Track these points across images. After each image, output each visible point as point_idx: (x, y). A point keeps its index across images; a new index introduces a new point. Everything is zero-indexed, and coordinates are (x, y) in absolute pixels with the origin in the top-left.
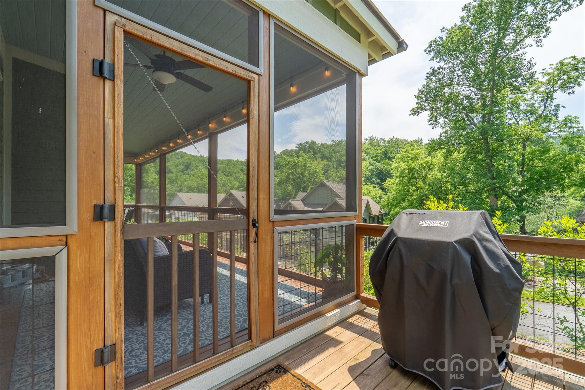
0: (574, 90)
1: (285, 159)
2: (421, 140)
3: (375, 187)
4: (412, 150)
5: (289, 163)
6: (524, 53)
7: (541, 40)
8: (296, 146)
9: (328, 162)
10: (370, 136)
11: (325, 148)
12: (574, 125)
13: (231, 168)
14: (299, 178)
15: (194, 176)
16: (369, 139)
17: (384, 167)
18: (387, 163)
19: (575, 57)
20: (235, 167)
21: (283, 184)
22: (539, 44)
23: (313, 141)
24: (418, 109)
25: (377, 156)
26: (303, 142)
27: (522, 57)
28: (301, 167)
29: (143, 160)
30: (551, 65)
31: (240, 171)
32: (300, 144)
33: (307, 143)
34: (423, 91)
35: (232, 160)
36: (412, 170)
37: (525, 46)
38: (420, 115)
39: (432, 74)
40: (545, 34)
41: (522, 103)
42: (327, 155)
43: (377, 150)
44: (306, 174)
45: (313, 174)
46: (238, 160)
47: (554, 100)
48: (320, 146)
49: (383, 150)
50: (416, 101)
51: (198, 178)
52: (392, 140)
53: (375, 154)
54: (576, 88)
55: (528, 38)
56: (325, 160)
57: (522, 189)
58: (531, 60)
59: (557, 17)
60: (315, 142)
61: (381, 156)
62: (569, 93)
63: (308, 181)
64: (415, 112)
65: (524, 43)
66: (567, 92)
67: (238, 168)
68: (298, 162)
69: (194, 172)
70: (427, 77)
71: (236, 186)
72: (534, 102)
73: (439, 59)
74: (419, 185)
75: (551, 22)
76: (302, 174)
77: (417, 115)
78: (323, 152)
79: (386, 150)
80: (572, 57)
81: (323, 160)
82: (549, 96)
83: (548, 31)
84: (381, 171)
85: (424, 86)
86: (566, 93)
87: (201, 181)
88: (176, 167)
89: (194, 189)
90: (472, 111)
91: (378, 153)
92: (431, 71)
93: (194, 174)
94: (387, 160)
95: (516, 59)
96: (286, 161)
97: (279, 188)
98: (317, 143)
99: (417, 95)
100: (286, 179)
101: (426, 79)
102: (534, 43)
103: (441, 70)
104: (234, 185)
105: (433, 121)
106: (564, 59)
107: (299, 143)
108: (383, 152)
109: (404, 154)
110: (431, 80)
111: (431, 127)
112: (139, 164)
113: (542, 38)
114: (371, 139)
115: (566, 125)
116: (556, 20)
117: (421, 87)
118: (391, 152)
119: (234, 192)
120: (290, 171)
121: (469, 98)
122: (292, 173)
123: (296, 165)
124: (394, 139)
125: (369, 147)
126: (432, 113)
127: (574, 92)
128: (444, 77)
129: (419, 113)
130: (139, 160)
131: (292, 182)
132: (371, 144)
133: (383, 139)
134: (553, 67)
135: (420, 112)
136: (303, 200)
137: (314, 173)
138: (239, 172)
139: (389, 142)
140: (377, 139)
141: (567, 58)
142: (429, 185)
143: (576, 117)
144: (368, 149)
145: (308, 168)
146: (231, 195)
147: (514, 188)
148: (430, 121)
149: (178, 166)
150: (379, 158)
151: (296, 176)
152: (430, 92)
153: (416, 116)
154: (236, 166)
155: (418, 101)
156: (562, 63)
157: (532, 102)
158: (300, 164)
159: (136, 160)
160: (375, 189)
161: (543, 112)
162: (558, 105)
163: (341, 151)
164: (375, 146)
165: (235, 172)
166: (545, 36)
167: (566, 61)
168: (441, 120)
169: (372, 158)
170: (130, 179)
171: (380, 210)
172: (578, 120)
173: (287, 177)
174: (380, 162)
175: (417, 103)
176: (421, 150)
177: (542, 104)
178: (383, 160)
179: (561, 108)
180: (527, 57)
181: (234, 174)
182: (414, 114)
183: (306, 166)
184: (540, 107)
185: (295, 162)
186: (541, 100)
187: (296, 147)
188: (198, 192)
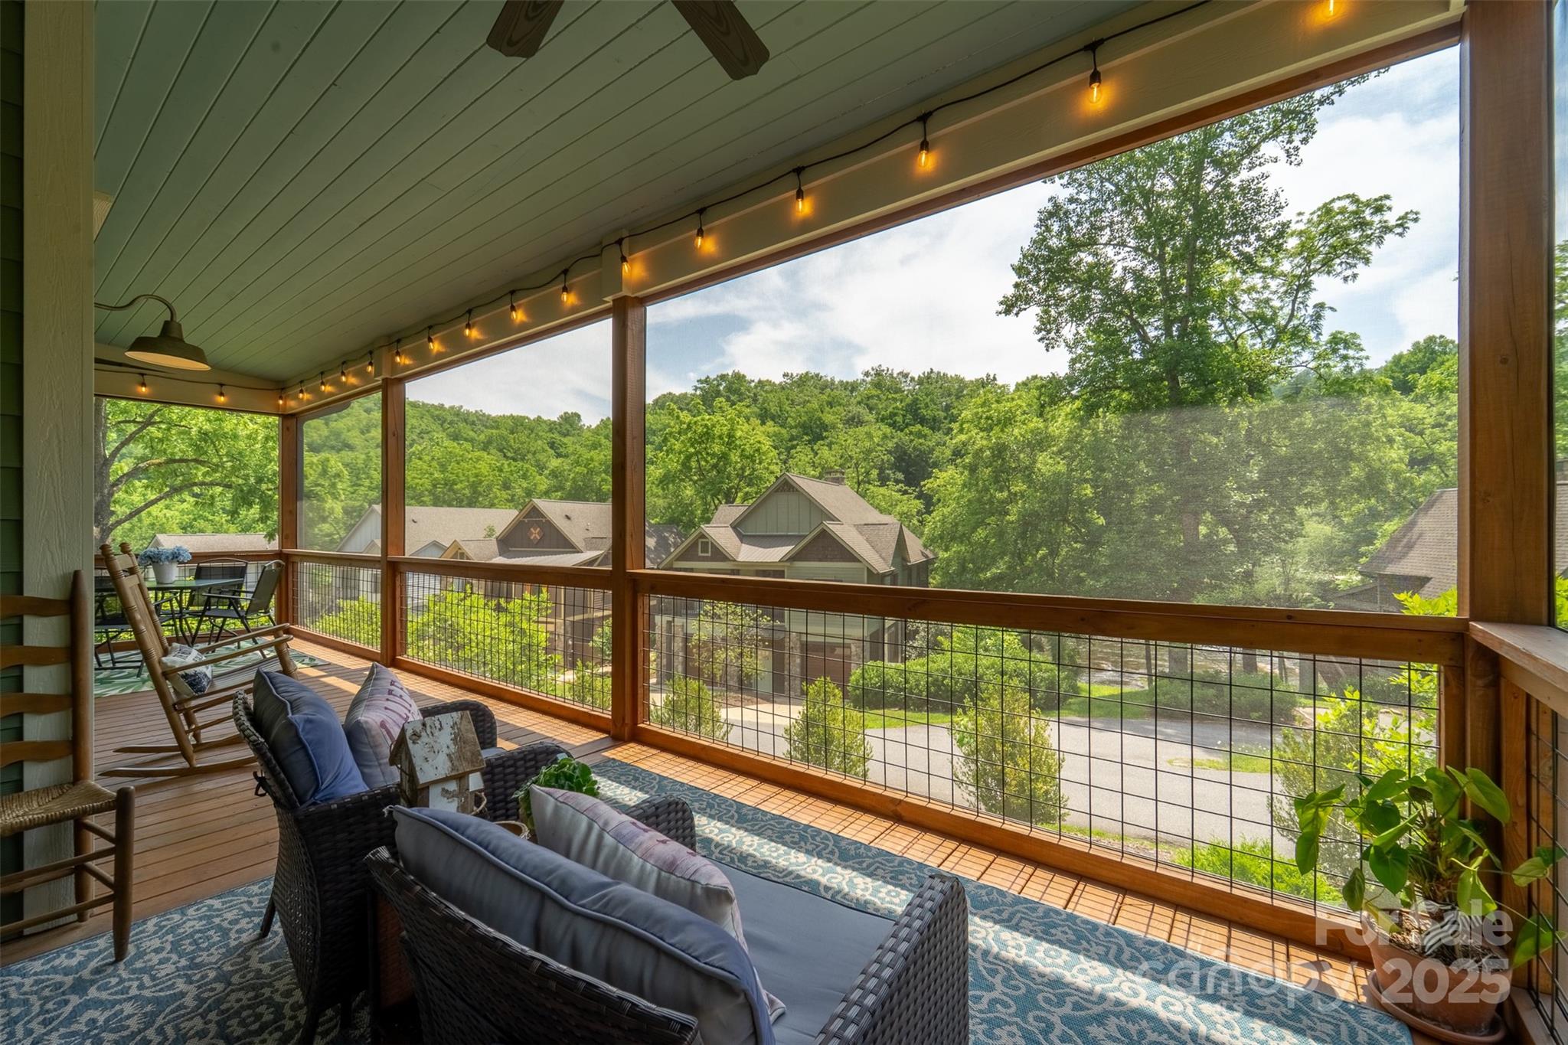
0: (1355, 271)
1: (678, 417)
2: (995, 379)
3: (905, 493)
4: (998, 402)
5: (689, 427)
6: (1265, 176)
7: (1297, 149)
8: (697, 384)
9: (776, 429)
10: (876, 366)
11: (766, 392)
12: (1351, 353)
13: (523, 438)
14: (714, 466)
15: (420, 459)
16: (872, 373)
17: (912, 441)
18: (920, 431)
19: (1353, 196)
20: (533, 436)
21: (673, 482)
22: (1293, 158)
23: (738, 373)
24: (1017, 300)
25: (895, 415)
26: (713, 376)
27: (1260, 185)
28: (720, 437)
29: (309, 402)
30: (1300, 214)
31: (548, 448)
32: (707, 381)
33: (723, 377)
34: (1033, 255)
35: (524, 418)
36: (1000, 450)
37: (1262, 160)
38: (1022, 314)
39: (1051, 215)
40: (1304, 135)
41: (1245, 297)
42: (774, 409)
43: (895, 400)
44: (734, 457)
45: (751, 458)
46: (539, 417)
47: (1312, 295)
48: (756, 387)
49: (908, 400)
50: (1015, 279)
51: (434, 463)
52: (929, 377)
53: (890, 409)
54: (1361, 268)
55: (1271, 142)
56: (770, 423)
57: (1254, 500)
58: (1277, 195)
59: (1335, 97)
60: (744, 376)
61: (904, 416)
62: (1346, 279)
63: (737, 475)
64: (1009, 306)
65: (1259, 154)
66: (1342, 276)
67: (541, 438)
68: (714, 426)
69: (420, 448)
70: (1040, 220)
71: (543, 487)
72: (1270, 296)
73: (1066, 177)
74: (1017, 489)
75: (1322, 107)
76: (724, 457)
77: (1017, 314)
78: (764, 401)
79: (915, 401)
80: (1348, 197)
81: (763, 423)
82: (1301, 285)
83: (1310, 130)
84: (905, 453)
85: (1034, 242)
86: (1339, 278)
87: (442, 472)
88: (362, 433)
89: (421, 495)
90: (1144, 310)
91: (897, 408)
92: (1050, 206)
93: (421, 452)
94: (919, 426)
95: (1244, 189)
96: (682, 423)
97: (660, 492)
98: (748, 378)
99: (1016, 263)
100: (681, 471)
101: (1037, 226)
102: (1282, 156)
103: (1074, 206)
104: (535, 485)
105: (1047, 329)
106: (1333, 200)
107: (703, 378)
108: (908, 405)
109: (980, 410)
110: (1048, 229)
111: (1042, 345)
112: (293, 415)
113: (1296, 143)
114: (878, 374)
115: (1335, 351)
116: (1333, 103)
117: (1026, 244)
118: (927, 406)
119: (542, 504)
120: (692, 450)
121: (1138, 276)
122: (697, 453)
123: (707, 433)
124: (933, 375)
125: (874, 392)
126: (1046, 312)
127: (1355, 276)
128: (1079, 223)
129: (1020, 310)
130: (292, 403)
131: (696, 478)
132: (878, 385)
133: (906, 376)
134: (1305, 218)
135: (1023, 307)
136: (736, 526)
137: (753, 456)
138: (544, 451)
139: (921, 381)
140: (891, 375)
141: (1339, 198)
142: (1044, 487)
143: (1354, 335)
144: (872, 397)
145: (738, 442)
146: (535, 512)
147: (1236, 497)
148: (1039, 330)
149: (368, 431)
150: (899, 419)
151: (707, 462)
152: (1050, 260)
153: (1012, 317)
154: (537, 435)
155: (1019, 280)
156: (1327, 210)
157: (1265, 296)
158: (717, 431)
159: (281, 402)
160: (905, 497)
161: (1290, 320)
162: (1321, 306)
163: (809, 401)
164: (888, 390)
165: (533, 449)
166: (1305, 141)
167: (1336, 205)
168: (1069, 331)
169: (882, 420)
170: (229, 464)
171: (922, 549)
172: (1358, 341)
173: (683, 464)
174: (902, 431)
175: (1017, 286)
176: (1019, 402)
177: (1288, 300)
178: (907, 425)
179: (1327, 313)
180: (1270, 186)
181: (529, 456)
182: (1007, 312)
183: (733, 436)
184: (1281, 308)
185: (706, 426)
186: (1286, 292)
187: (696, 389)
188: (435, 505)
